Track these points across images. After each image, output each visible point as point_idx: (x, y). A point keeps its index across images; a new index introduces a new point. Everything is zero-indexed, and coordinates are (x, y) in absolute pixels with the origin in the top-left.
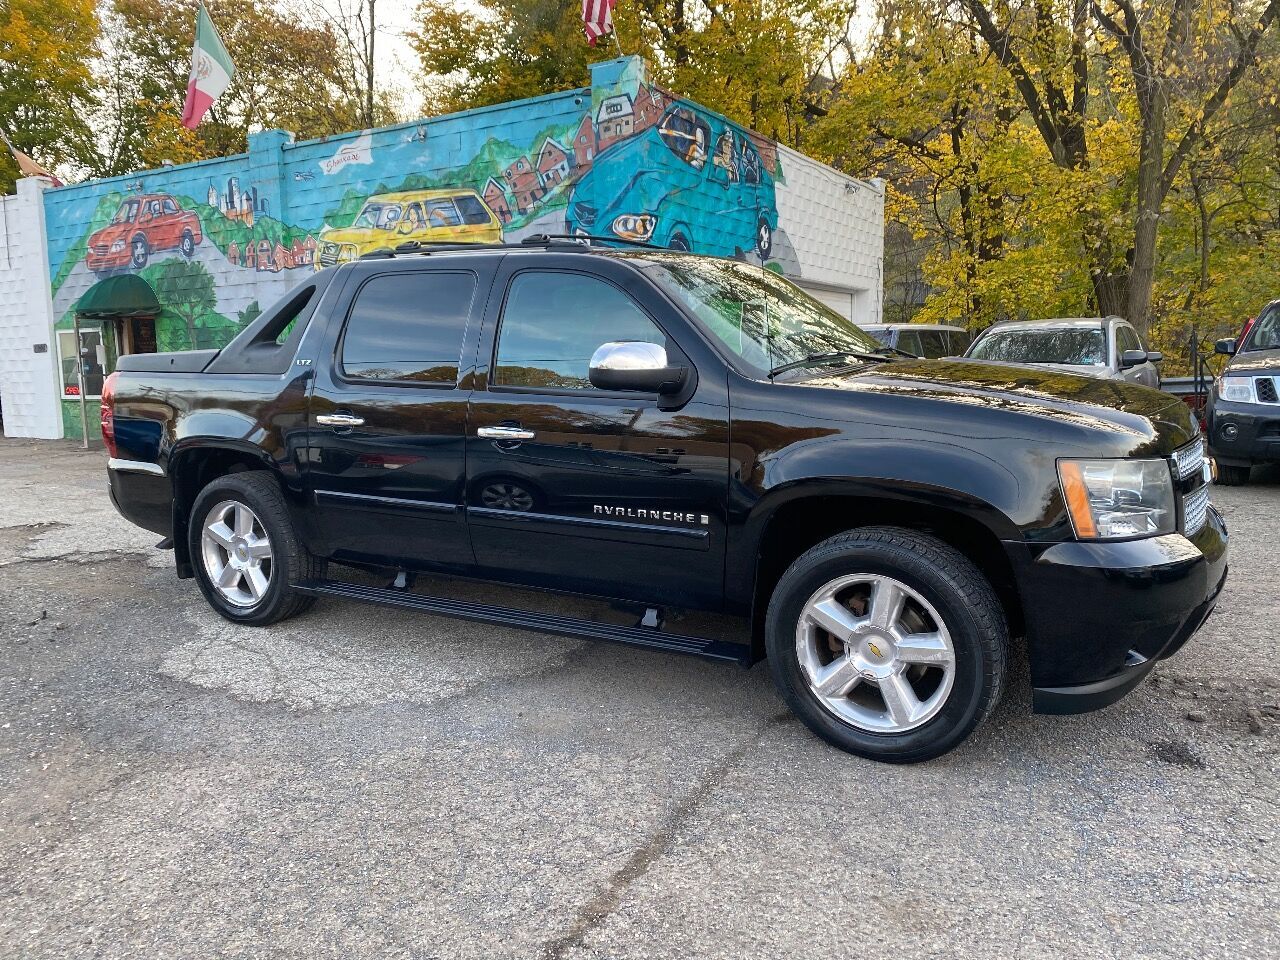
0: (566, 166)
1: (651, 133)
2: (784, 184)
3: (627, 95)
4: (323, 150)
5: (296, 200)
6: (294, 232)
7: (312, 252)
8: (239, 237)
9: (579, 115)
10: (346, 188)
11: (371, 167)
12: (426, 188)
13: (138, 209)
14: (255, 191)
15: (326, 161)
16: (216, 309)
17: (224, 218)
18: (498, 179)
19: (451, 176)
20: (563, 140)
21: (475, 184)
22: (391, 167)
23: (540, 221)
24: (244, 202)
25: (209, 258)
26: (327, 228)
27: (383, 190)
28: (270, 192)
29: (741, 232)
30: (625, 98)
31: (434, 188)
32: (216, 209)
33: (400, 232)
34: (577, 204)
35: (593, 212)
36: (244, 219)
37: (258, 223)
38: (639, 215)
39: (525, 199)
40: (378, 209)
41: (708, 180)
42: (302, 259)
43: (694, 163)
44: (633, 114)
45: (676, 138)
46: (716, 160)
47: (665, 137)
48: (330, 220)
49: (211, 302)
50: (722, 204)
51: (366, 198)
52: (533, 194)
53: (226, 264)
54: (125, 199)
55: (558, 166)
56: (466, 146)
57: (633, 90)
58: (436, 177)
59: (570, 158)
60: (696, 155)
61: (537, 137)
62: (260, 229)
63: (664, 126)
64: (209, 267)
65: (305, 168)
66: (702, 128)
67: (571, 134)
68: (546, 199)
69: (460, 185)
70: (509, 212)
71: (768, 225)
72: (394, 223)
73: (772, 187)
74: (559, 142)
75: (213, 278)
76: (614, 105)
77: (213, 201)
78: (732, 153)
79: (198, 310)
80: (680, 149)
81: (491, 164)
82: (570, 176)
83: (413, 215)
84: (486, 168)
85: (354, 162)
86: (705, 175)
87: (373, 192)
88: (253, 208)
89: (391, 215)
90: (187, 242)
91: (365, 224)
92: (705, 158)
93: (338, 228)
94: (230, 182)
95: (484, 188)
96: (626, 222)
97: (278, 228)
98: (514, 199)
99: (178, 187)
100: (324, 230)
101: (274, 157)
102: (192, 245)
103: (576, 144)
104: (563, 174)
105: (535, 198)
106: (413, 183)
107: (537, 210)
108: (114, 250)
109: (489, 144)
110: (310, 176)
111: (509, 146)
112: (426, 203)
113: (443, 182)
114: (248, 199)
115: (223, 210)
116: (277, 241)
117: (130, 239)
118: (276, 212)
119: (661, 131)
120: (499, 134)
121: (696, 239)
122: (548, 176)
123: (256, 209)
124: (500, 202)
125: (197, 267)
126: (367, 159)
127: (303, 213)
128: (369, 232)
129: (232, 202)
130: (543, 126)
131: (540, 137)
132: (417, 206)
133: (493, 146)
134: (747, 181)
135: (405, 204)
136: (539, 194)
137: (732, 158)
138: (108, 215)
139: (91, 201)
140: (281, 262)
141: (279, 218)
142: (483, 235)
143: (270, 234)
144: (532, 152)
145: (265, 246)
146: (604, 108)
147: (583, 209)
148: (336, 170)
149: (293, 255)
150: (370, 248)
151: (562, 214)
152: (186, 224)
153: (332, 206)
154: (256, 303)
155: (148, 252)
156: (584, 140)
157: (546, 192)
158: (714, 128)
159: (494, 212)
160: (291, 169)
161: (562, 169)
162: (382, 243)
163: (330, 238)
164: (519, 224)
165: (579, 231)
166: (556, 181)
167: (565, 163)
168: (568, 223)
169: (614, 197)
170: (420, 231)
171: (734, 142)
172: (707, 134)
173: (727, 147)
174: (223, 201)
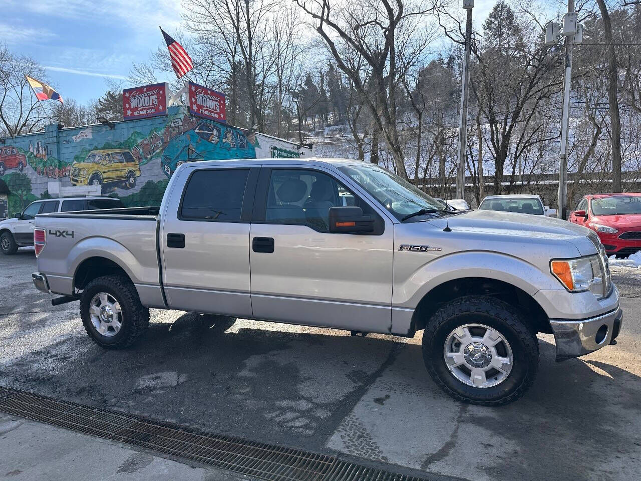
1: (191, 132)
3: (180, 118)
4: (74, 132)
5: (63, 151)
6: (62, 163)
7: (70, 171)
8: (41, 165)
9: (165, 125)
10: (83, 147)
11: (93, 139)
12: (112, 148)
13: (1, 152)
14: (47, 147)
15: (75, 137)
16: (32, 193)
17: (35, 157)
18: (138, 146)
19: (121, 144)
20: (160, 133)
21: (129, 148)
22: (99, 140)
23: (152, 162)
24: (44, 151)
25: (29, 172)
26: (75, 162)
27: (96, 148)
28: (53, 148)
30: (180, 120)
31: (115, 148)
32: (32, 153)
33: (102, 165)
34: (165, 157)
35: (170, 159)
36: (43, 157)
37: (48, 160)
38: (186, 161)
39: (147, 154)
40: (94, 155)
41: (220, 148)
42: (66, 173)
43: (213, 142)
44: (182, 125)
45: (203, 133)
46: (224, 141)
47: (198, 133)
48: (76, 159)
49: (30, 190)
51: (90, 151)
52: (149, 152)
53: (36, 175)
55: (158, 143)
56: (126, 134)
57: (182, 116)
58: (115, 145)
59: (162, 140)
60: (214, 139)
62: (49, 162)
63: (197, 129)
64: (29, 176)
65: (67, 139)
66: (217, 129)
67: (163, 131)
68: (154, 154)
69: (124, 148)
70: (141, 158)
72: (100, 161)
74: (158, 134)
75: (31, 180)
76: (177, 122)
77: (31, 150)
78: (232, 137)
79: (25, 193)
80: (207, 137)
81: (135, 141)
82: (162, 146)
83: (107, 159)
84: (133, 142)
85: (85, 137)
87: (92, 149)
88: (47, 154)
89: (99, 158)
90: (21, 166)
91: (89, 161)
92: (218, 140)
93: (80, 162)
94: (38, 143)
95: (132, 149)
96: (181, 164)
97: (56, 161)
98: (143, 154)
99: (18, 144)
100: (74, 163)
101: (55, 134)
102: (23, 166)
103: (164, 135)
104: (160, 145)
105: (150, 154)
106: (107, 146)
107: (152, 157)
109: (134, 133)
110: (68, 142)
111: (141, 134)
113: (118, 146)
114: (45, 150)
115: (35, 153)
116: (55, 166)
118: (55, 155)
119: (196, 131)
120: (137, 130)
122: (155, 146)
123: (48, 154)
124: (138, 155)
125: (25, 176)
126: (90, 136)
127: (66, 156)
128: (91, 164)
129: (39, 151)
130: (152, 128)
131: (151, 132)
132: (108, 155)
133: (136, 134)
136: (152, 152)
137: (233, 139)
140: (57, 175)
141: (57, 158)
142: (132, 166)
143: (53, 164)
144: (149, 137)
145: (51, 168)
146: (173, 123)
147: (167, 158)
148: (79, 140)
149: (63, 172)
150: (91, 170)
151: (160, 159)
152: (21, 159)
153: (77, 154)
154: (48, 190)
155: (5, 169)
156: (167, 133)
157: (154, 152)
158: (222, 129)
159: (136, 158)
160: (61, 139)
161: (159, 143)
162: (96, 169)
163: (77, 166)
164: (144, 163)
165: (166, 166)
166: (158, 147)
167: (161, 141)
168: (162, 163)
169: (176, 155)
170: (110, 164)
171: (233, 134)
172: (219, 131)
173: (229, 135)
174: (35, 150)
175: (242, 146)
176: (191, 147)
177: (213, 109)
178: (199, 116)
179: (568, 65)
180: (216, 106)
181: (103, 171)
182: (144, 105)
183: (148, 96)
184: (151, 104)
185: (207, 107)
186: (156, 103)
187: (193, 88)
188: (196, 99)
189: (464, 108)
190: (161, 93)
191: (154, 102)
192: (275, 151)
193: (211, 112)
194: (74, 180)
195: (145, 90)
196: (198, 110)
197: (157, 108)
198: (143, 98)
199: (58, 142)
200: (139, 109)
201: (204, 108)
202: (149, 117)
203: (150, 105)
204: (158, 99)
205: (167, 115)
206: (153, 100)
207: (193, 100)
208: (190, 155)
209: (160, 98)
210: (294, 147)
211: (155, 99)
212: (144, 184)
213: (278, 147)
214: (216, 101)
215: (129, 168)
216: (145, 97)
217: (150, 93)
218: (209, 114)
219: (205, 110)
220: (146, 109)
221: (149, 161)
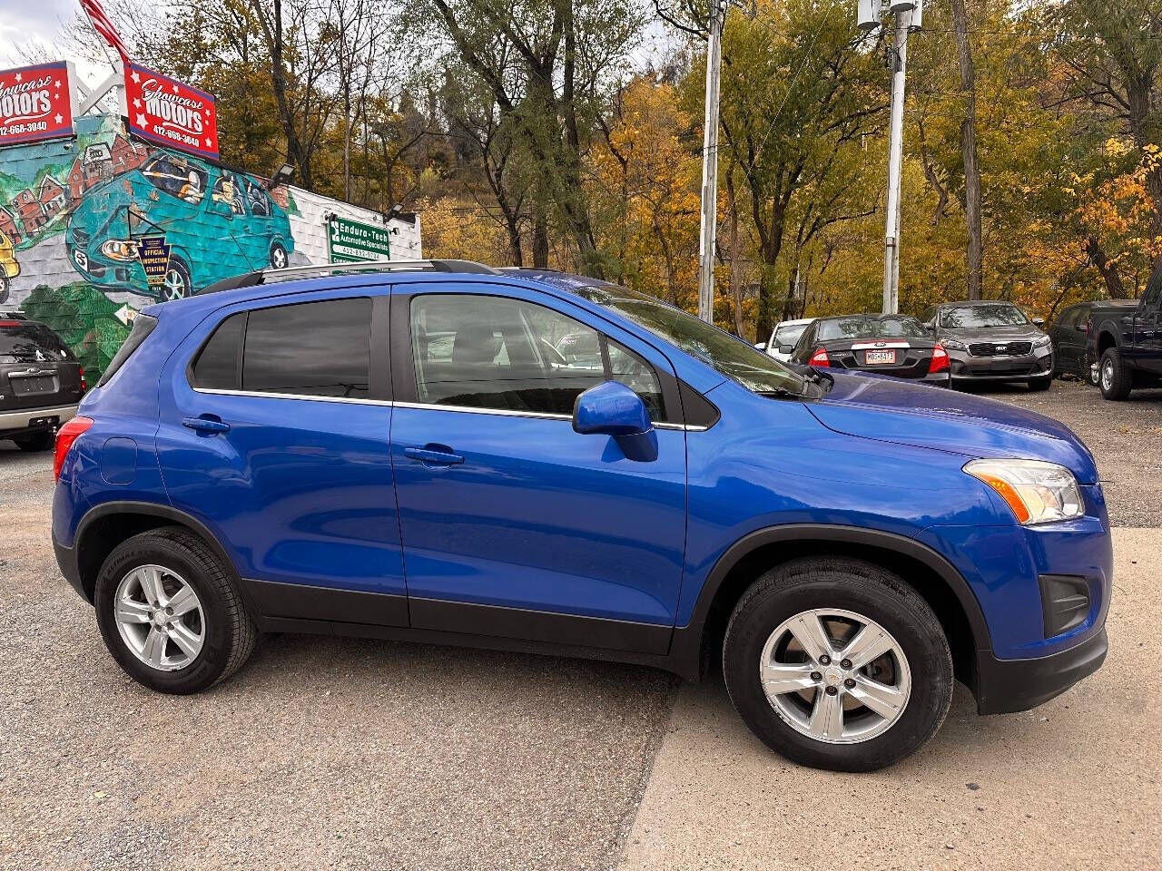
0: (63, 198)
1: (134, 175)
2: (300, 217)
3: (106, 144)
9: (70, 158)
18: (8, 207)
20: (59, 177)
23: (45, 243)
29: (250, 254)
30: (104, 146)
34: (75, 230)
35: (87, 236)
38: (123, 241)
39: (32, 225)
41: (206, 213)
43: (188, 199)
44: (111, 159)
45: (165, 180)
46: (215, 197)
47: (151, 179)
50: (226, 232)
52: (37, 221)
55: (56, 199)
57: (110, 139)
59: (67, 192)
60: (190, 192)
61: (37, 174)
63: (148, 169)
66: (195, 171)
67: (65, 173)
68: (49, 225)
70: (18, 235)
71: (282, 248)
73: (286, 218)
74: (56, 179)
76: (97, 151)
78: (235, 191)
80: (172, 190)
82: (67, 206)
92: (202, 195)
96: (113, 245)
98: (21, 224)
103: (69, 181)
104: (61, 205)
105: (39, 224)
107: (42, 234)
111: (15, 180)
120: (6, 170)
122: (49, 206)
124: (10, 227)
130: (41, 165)
131: (39, 174)
133: (1, 179)
134: (255, 213)
136: (42, 221)
137: (235, 195)
144: (34, 186)
146: (88, 154)
147: (79, 234)
151: (63, 238)
156: (76, 177)
157: (48, 219)
158: (208, 170)
159: (6, 234)
161: (60, 200)
164: (27, 245)
165: (77, 252)
166: (56, 210)
167: (62, 196)
168: (68, 245)
169: (101, 226)
171: (236, 183)
172: (202, 176)
173: (227, 186)
175: (258, 211)
176: (134, 208)
177: (186, 127)
178: (151, 141)
179: (898, 69)
180: (193, 122)
182: (18, 113)
183: (27, 92)
184: (36, 110)
185: (171, 121)
186: (47, 108)
187: (136, 77)
188: (143, 103)
189: (709, 148)
190: (58, 84)
191: (42, 106)
192: (335, 224)
193: (182, 133)
195: (19, 77)
196: (150, 128)
197: (49, 119)
198: (16, 97)
200: (6, 122)
201: (164, 124)
202: (32, 141)
203: (32, 114)
204: (51, 98)
205: (75, 137)
206: (40, 102)
207: (137, 103)
208: (133, 226)
209: (57, 96)
210: (375, 219)
211: (43, 100)
212: (29, 294)
213: (340, 215)
214: (194, 110)
216: (20, 93)
217: (32, 85)
218: (177, 136)
219: (167, 128)
220: (25, 123)
221: (38, 240)
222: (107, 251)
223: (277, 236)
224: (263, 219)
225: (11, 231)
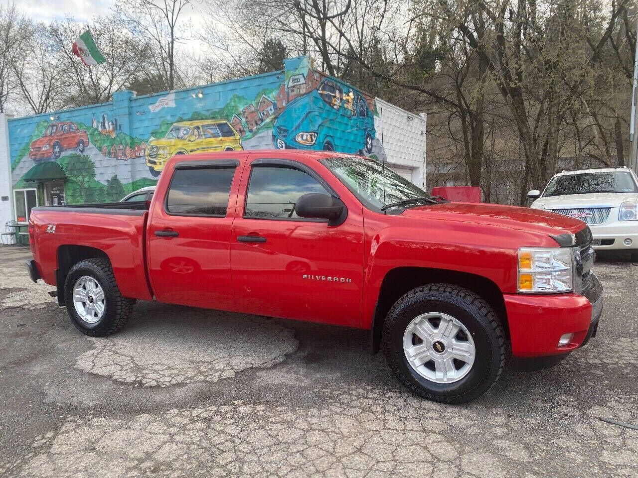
0: (272, 108)
1: (314, 93)
2: (379, 117)
4: (151, 100)
5: (137, 125)
6: (135, 140)
7: (145, 150)
8: (108, 144)
9: (278, 84)
10: (162, 119)
11: (176, 108)
12: (202, 119)
13: (56, 129)
14: (116, 120)
16: (96, 179)
17: (100, 133)
18: (239, 115)
19: (215, 113)
20: (271, 96)
21: (227, 117)
22: (185, 109)
23: (259, 135)
24: (111, 126)
25: (92, 153)
26: (152, 138)
27: (181, 120)
28: (124, 121)
29: (358, 140)
30: (302, 76)
31: (207, 119)
32: (96, 129)
33: (189, 141)
34: (278, 127)
35: (286, 131)
36: (110, 134)
37: (117, 136)
38: (308, 133)
39: (252, 125)
40: (178, 129)
41: (342, 115)
42: (139, 153)
43: (335, 107)
44: (305, 83)
45: (326, 95)
46: (346, 105)
47: (321, 94)
48: (154, 135)
49: (93, 175)
50: (349, 127)
51: (172, 124)
52: (256, 122)
53: (101, 156)
54: (50, 124)
55: (269, 109)
56: (222, 99)
57: (305, 72)
58: (207, 114)
59: (275, 105)
60: (336, 103)
62: (118, 139)
63: (320, 89)
64: (92, 158)
65: (142, 109)
66: (339, 90)
67: (275, 93)
68: (262, 124)
69: (219, 118)
70: (244, 131)
71: (371, 136)
72: (186, 136)
73: (373, 118)
74: (269, 97)
75: (93, 163)
76: (296, 79)
77: (95, 125)
78: (353, 102)
79: (86, 179)
80: (328, 101)
81: (235, 108)
82: (274, 113)
83: (196, 133)
84: (233, 109)
85: (166, 106)
86: (341, 112)
87: (175, 121)
88: (115, 129)
89: (185, 132)
90: (81, 146)
91: (171, 136)
92: (340, 104)
93: (158, 138)
94: (103, 116)
95: (232, 119)
96: (302, 136)
97: (128, 139)
98: (246, 125)
99: (77, 118)
100: (150, 140)
101: (126, 103)
102: (84, 146)
103: (277, 98)
104: (271, 112)
105: (257, 124)
106: (196, 117)
107: (258, 130)
108: (44, 149)
109: (234, 97)
110: (144, 113)
111: (244, 98)
112: (202, 126)
113: (211, 116)
114: (113, 124)
115: (100, 129)
116: (127, 145)
117: (52, 144)
118: (126, 130)
119: (319, 92)
120: (239, 93)
121: (336, 143)
122: (263, 114)
123: (116, 129)
124: (239, 126)
125: (86, 158)
126: (173, 105)
127: (141, 131)
128: (174, 141)
129: (104, 126)
130: (261, 89)
131: (259, 94)
132: (198, 128)
133: (236, 99)
134: (360, 115)
135: (192, 127)
136: (259, 122)
137: (353, 104)
138: (41, 132)
139: (31, 125)
140: (129, 155)
141: (128, 134)
142: (231, 142)
143: (123, 142)
144: (255, 102)
145: (121, 147)
146: (291, 81)
147: (281, 130)
148: (157, 110)
149: (135, 152)
150: (174, 148)
151: (270, 132)
152: (81, 136)
153: (155, 128)
154: (116, 176)
155: (61, 150)
156: (281, 96)
157: (262, 121)
158: (344, 90)
159: (237, 131)
160: (134, 109)
162: (180, 146)
163: (154, 143)
164: (249, 137)
165: (279, 141)
166: (267, 116)
168: (274, 136)
169: (296, 124)
170: (200, 140)
171: (354, 97)
172: (341, 93)
174: (100, 125)
175: (362, 114)
181: (190, 149)
194: (150, 162)
199: (130, 114)
205: (283, 71)
215: (228, 144)
221: (255, 134)
222: (299, 139)
223: (369, 129)
224: (364, 119)
225: (240, 129)
